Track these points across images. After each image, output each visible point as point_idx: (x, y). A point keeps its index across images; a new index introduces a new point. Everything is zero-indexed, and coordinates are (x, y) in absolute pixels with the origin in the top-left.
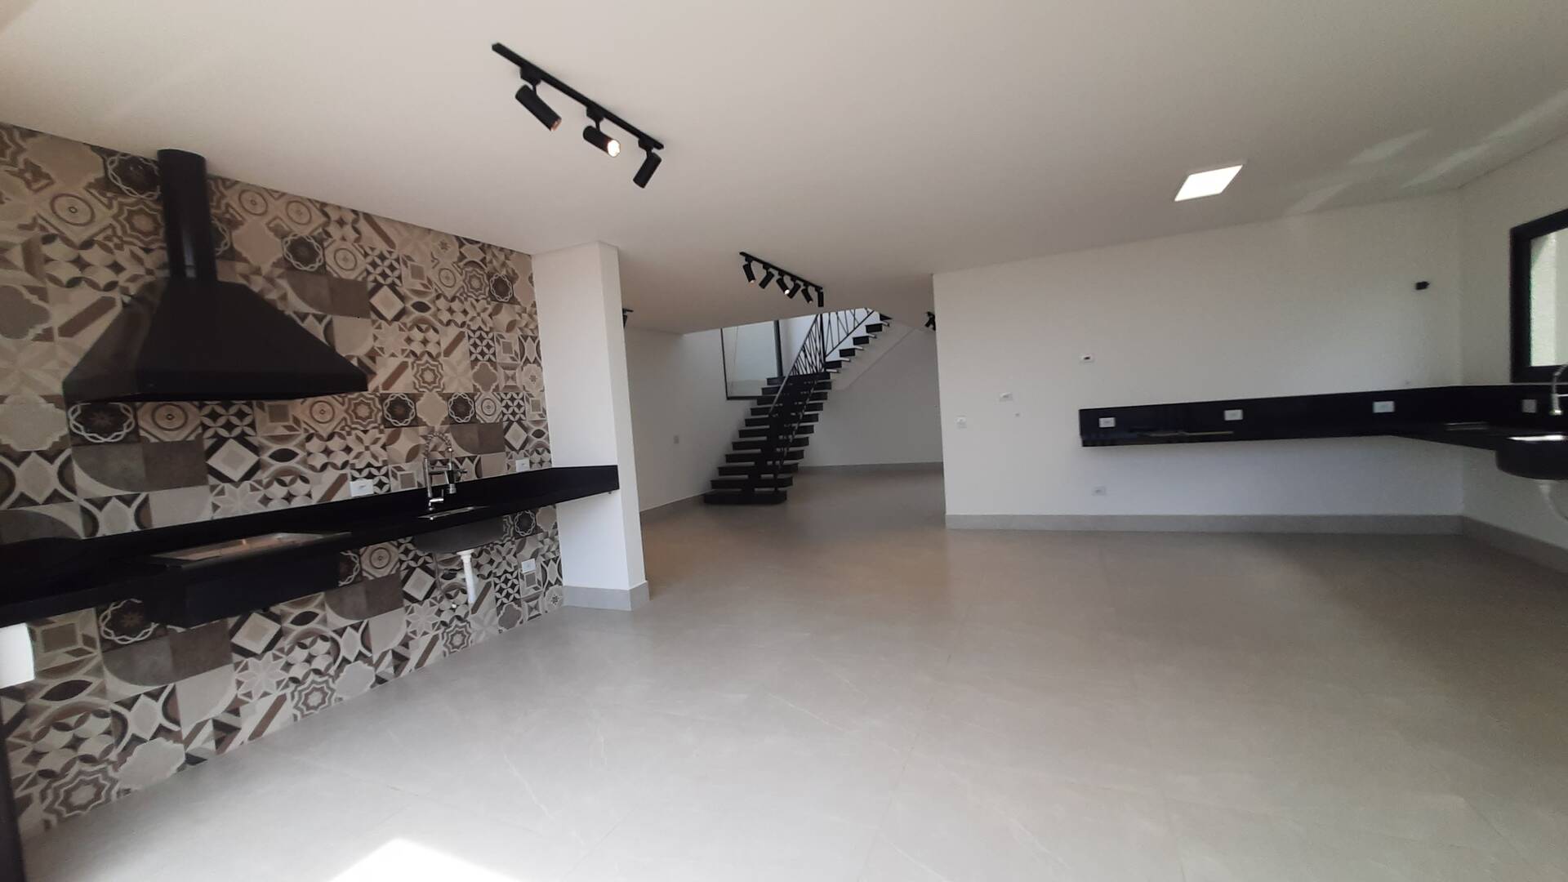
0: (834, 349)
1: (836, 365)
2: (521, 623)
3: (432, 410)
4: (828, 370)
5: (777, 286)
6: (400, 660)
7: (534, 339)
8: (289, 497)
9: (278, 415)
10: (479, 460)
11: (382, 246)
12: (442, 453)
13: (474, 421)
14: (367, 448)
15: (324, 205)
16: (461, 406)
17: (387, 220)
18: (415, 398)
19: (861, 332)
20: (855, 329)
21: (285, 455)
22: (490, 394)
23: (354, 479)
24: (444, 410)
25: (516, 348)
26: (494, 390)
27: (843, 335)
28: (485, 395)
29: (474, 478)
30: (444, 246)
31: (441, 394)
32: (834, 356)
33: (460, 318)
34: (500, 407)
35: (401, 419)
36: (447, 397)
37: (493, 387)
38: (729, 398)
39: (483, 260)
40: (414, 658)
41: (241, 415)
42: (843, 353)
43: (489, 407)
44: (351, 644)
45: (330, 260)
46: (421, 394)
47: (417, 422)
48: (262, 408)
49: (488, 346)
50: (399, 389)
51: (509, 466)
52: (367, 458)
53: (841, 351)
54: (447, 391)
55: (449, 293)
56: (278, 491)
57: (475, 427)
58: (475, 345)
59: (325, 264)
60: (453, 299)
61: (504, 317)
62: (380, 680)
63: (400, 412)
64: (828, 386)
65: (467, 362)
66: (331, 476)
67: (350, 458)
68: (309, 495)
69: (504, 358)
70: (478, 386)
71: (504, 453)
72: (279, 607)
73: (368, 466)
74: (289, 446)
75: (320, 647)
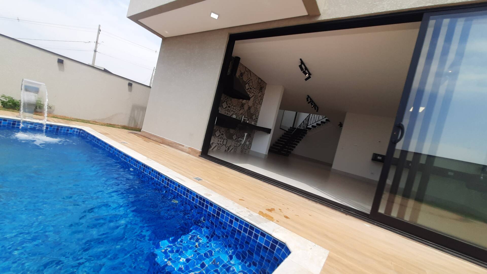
0: (310, 125)
1: (310, 129)
4: (307, 129)
5: (311, 104)
6: (229, 149)
7: (262, 100)
8: (227, 114)
9: (231, 100)
11: (250, 76)
13: (250, 112)
14: (237, 110)
15: (246, 68)
17: (252, 72)
18: (245, 104)
19: (319, 122)
20: (318, 121)
21: (229, 107)
23: (234, 114)
24: (247, 108)
25: (259, 101)
27: (314, 122)
30: (257, 78)
31: (248, 105)
32: (310, 127)
33: (254, 92)
34: (254, 111)
37: (254, 107)
38: (280, 128)
39: (261, 83)
40: (230, 149)
41: (228, 98)
42: (313, 126)
43: (252, 110)
44: (225, 141)
45: (244, 77)
47: (244, 108)
49: (256, 99)
50: (244, 102)
52: (236, 112)
53: (312, 126)
54: (249, 105)
55: (255, 87)
58: (254, 98)
59: (243, 78)
60: (255, 89)
61: (260, 94)
62: (225, 151)
63: (243, 105)
64: (306, 133)
65: (252, 101)
66: (232, 113)
68: (229, 114)
69: (257, 102)
71: (251, 120)
72: (221, 131)
73: (236, 113)
74: (230, 106)
75: (222, 140)
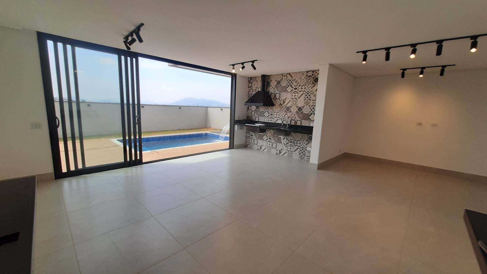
2: (304, 160)
3: (294, 110)
8: (271, 121)
9: (272, 108)
10: (302, 121)
11: (290, 78)
12: (294, 118)
13: (302, 113)
14: (282, 115)
15: (282, 74)
16: (300, 109)
17: (292, 73)
18: (291, 107)
21: (272, 115)
22: (307, 107)
23: (279, 120)
24: (296, 109)
26: (309, 106)
28: (306, 107)
29: (300, 125)
30: (303, 74)
34: (310, 110)
35: (288, 111)
36: (297, 107)
37: (309, 105)
39: (312, 75)
41: (268, 108)
43: (306, 110)
46: (292, 106)
47: (290, 112)
48: (270, 107)
50: (288, 105)
51: (309, 124)
56: (270, 119)
57: (302, 114)
59: (281, 84)
60: (303, 86)
62: (277, 153)
63: (288, 109)
66: (276, 119)
67: (279, 116)
68: (273, 121)
69: (313, 98)
70: (305, 105)
71: (308, 121)
72: (267, 136)
73: (282, 118)
74: (272, 113)
75: (271, 144)
